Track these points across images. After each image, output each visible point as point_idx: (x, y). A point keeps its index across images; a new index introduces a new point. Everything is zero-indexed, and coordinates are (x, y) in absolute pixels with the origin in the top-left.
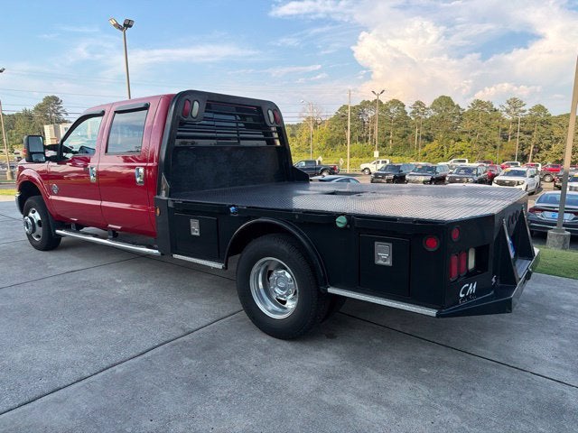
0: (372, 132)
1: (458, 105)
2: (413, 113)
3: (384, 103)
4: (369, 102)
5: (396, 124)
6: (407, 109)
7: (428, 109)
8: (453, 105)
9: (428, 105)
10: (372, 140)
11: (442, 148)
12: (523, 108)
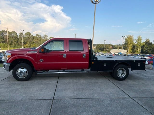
0: (7, 40)
1: (32, 35)
2: (20, 36)
3: (10, 32)
4: (5, 31)
5: (14, 38)
6: (18, 34)
7: (24, 35)
8: (31, 35)
9: (24, 34)
10: (7, 42)
11: (29, 46)
12: (47, 37)
